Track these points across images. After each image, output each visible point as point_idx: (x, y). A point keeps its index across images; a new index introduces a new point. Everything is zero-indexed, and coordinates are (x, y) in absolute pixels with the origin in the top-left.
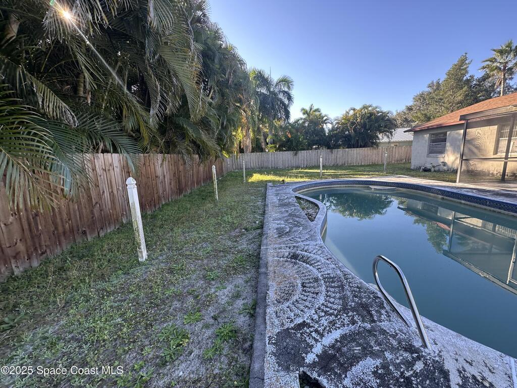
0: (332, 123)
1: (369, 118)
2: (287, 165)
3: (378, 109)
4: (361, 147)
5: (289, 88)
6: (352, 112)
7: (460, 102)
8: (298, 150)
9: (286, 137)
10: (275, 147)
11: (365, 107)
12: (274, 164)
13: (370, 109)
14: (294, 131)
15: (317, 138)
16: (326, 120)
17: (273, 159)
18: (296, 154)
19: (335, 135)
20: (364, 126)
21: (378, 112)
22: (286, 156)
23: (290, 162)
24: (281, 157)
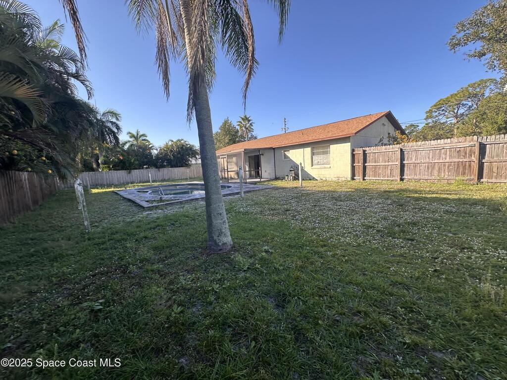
0: (157, 150)
1: (182, 148)
2: (122, 182)
3: (187, 143)
4: (179, 167)
5: (117, 119)
6: (170, 143)
7: (228, 143)
8: (131, 169)
9: (119, 159)
10: (109, 167)
11: (179, 140)
12: (109, 181)
13: (182, 142)
14: (125, 154)
15: (146, 160)
16: (152, 147)
17: (108, 177)
18: (130, 173)
19: (161, 158)
20: (179, 153)
21: (187, 145)
22: (121, 174)
23: (124, 179)
24: (116, 175)
